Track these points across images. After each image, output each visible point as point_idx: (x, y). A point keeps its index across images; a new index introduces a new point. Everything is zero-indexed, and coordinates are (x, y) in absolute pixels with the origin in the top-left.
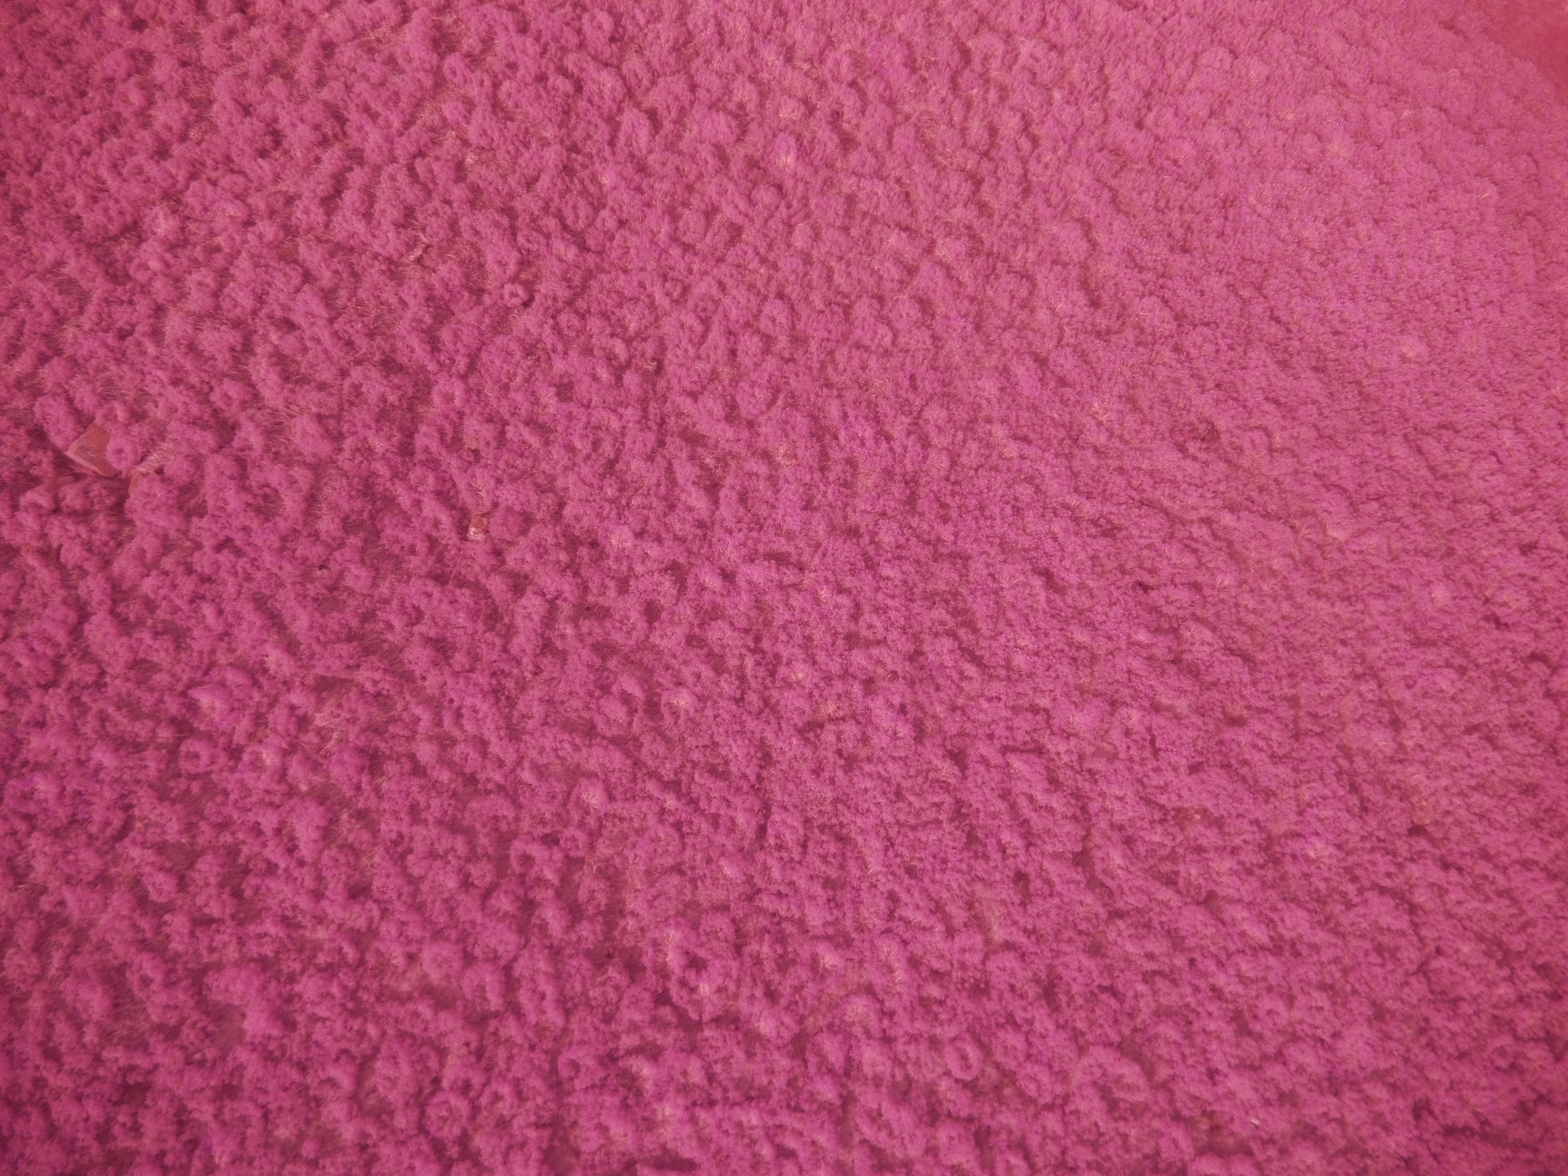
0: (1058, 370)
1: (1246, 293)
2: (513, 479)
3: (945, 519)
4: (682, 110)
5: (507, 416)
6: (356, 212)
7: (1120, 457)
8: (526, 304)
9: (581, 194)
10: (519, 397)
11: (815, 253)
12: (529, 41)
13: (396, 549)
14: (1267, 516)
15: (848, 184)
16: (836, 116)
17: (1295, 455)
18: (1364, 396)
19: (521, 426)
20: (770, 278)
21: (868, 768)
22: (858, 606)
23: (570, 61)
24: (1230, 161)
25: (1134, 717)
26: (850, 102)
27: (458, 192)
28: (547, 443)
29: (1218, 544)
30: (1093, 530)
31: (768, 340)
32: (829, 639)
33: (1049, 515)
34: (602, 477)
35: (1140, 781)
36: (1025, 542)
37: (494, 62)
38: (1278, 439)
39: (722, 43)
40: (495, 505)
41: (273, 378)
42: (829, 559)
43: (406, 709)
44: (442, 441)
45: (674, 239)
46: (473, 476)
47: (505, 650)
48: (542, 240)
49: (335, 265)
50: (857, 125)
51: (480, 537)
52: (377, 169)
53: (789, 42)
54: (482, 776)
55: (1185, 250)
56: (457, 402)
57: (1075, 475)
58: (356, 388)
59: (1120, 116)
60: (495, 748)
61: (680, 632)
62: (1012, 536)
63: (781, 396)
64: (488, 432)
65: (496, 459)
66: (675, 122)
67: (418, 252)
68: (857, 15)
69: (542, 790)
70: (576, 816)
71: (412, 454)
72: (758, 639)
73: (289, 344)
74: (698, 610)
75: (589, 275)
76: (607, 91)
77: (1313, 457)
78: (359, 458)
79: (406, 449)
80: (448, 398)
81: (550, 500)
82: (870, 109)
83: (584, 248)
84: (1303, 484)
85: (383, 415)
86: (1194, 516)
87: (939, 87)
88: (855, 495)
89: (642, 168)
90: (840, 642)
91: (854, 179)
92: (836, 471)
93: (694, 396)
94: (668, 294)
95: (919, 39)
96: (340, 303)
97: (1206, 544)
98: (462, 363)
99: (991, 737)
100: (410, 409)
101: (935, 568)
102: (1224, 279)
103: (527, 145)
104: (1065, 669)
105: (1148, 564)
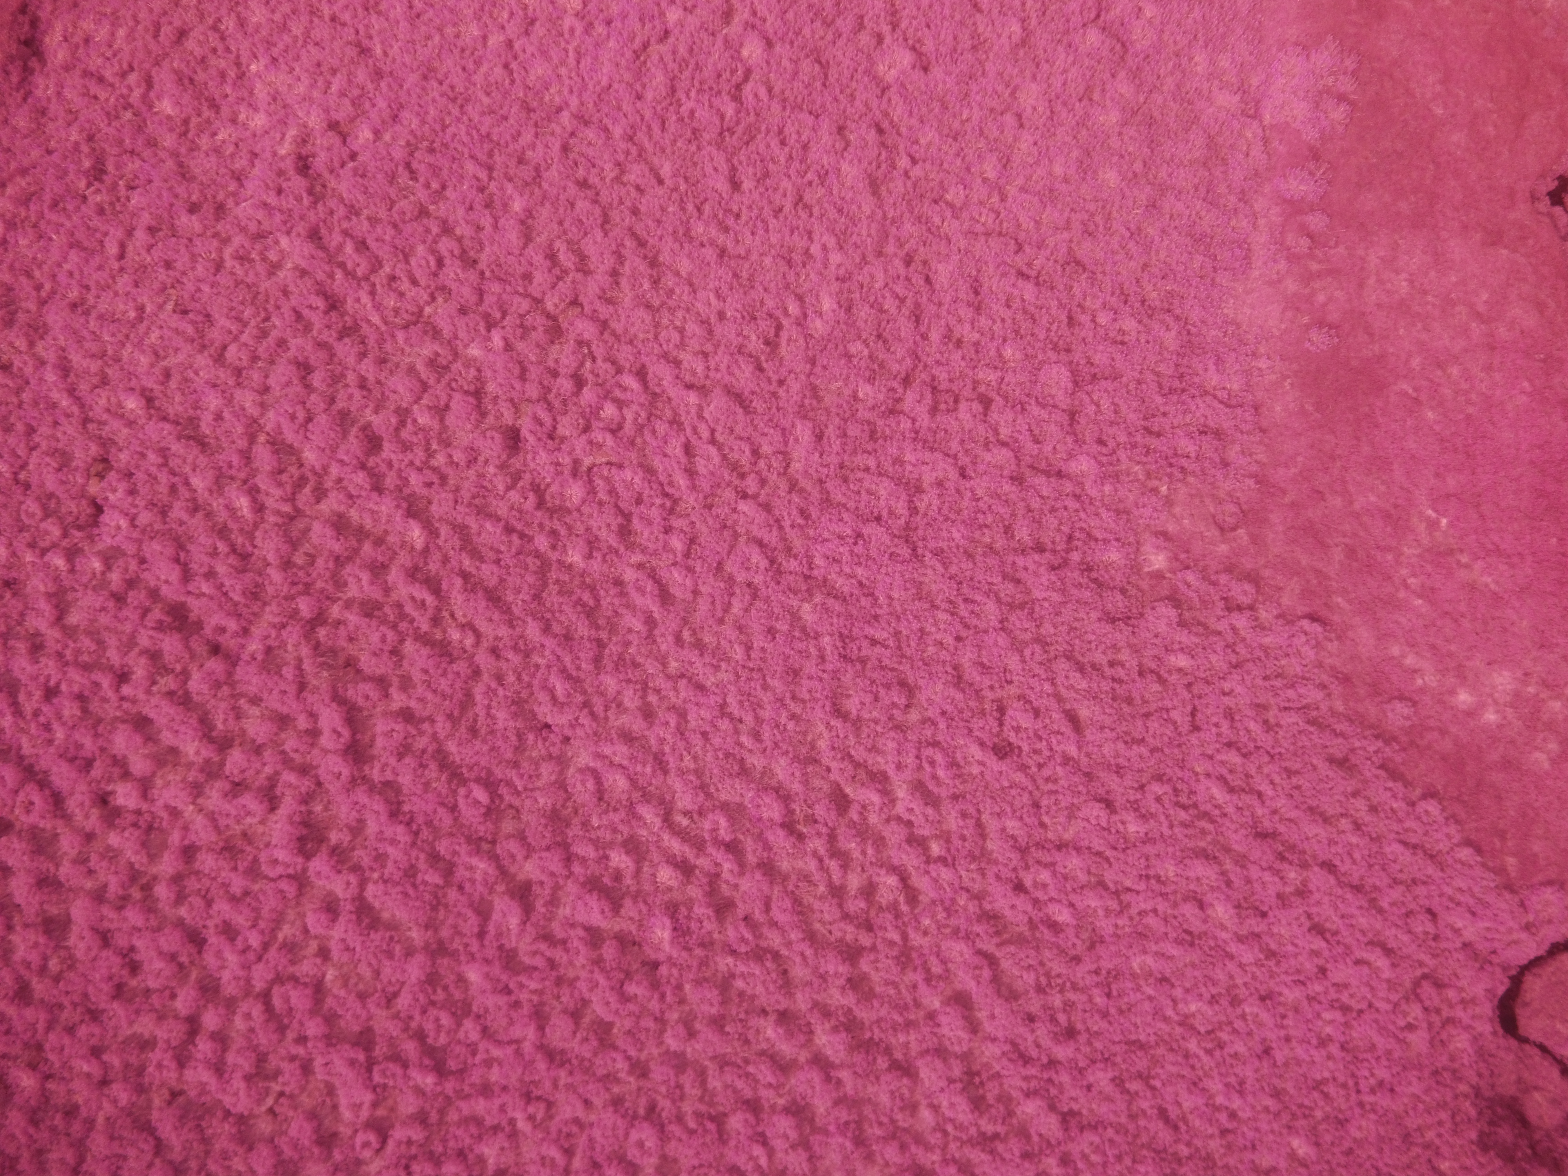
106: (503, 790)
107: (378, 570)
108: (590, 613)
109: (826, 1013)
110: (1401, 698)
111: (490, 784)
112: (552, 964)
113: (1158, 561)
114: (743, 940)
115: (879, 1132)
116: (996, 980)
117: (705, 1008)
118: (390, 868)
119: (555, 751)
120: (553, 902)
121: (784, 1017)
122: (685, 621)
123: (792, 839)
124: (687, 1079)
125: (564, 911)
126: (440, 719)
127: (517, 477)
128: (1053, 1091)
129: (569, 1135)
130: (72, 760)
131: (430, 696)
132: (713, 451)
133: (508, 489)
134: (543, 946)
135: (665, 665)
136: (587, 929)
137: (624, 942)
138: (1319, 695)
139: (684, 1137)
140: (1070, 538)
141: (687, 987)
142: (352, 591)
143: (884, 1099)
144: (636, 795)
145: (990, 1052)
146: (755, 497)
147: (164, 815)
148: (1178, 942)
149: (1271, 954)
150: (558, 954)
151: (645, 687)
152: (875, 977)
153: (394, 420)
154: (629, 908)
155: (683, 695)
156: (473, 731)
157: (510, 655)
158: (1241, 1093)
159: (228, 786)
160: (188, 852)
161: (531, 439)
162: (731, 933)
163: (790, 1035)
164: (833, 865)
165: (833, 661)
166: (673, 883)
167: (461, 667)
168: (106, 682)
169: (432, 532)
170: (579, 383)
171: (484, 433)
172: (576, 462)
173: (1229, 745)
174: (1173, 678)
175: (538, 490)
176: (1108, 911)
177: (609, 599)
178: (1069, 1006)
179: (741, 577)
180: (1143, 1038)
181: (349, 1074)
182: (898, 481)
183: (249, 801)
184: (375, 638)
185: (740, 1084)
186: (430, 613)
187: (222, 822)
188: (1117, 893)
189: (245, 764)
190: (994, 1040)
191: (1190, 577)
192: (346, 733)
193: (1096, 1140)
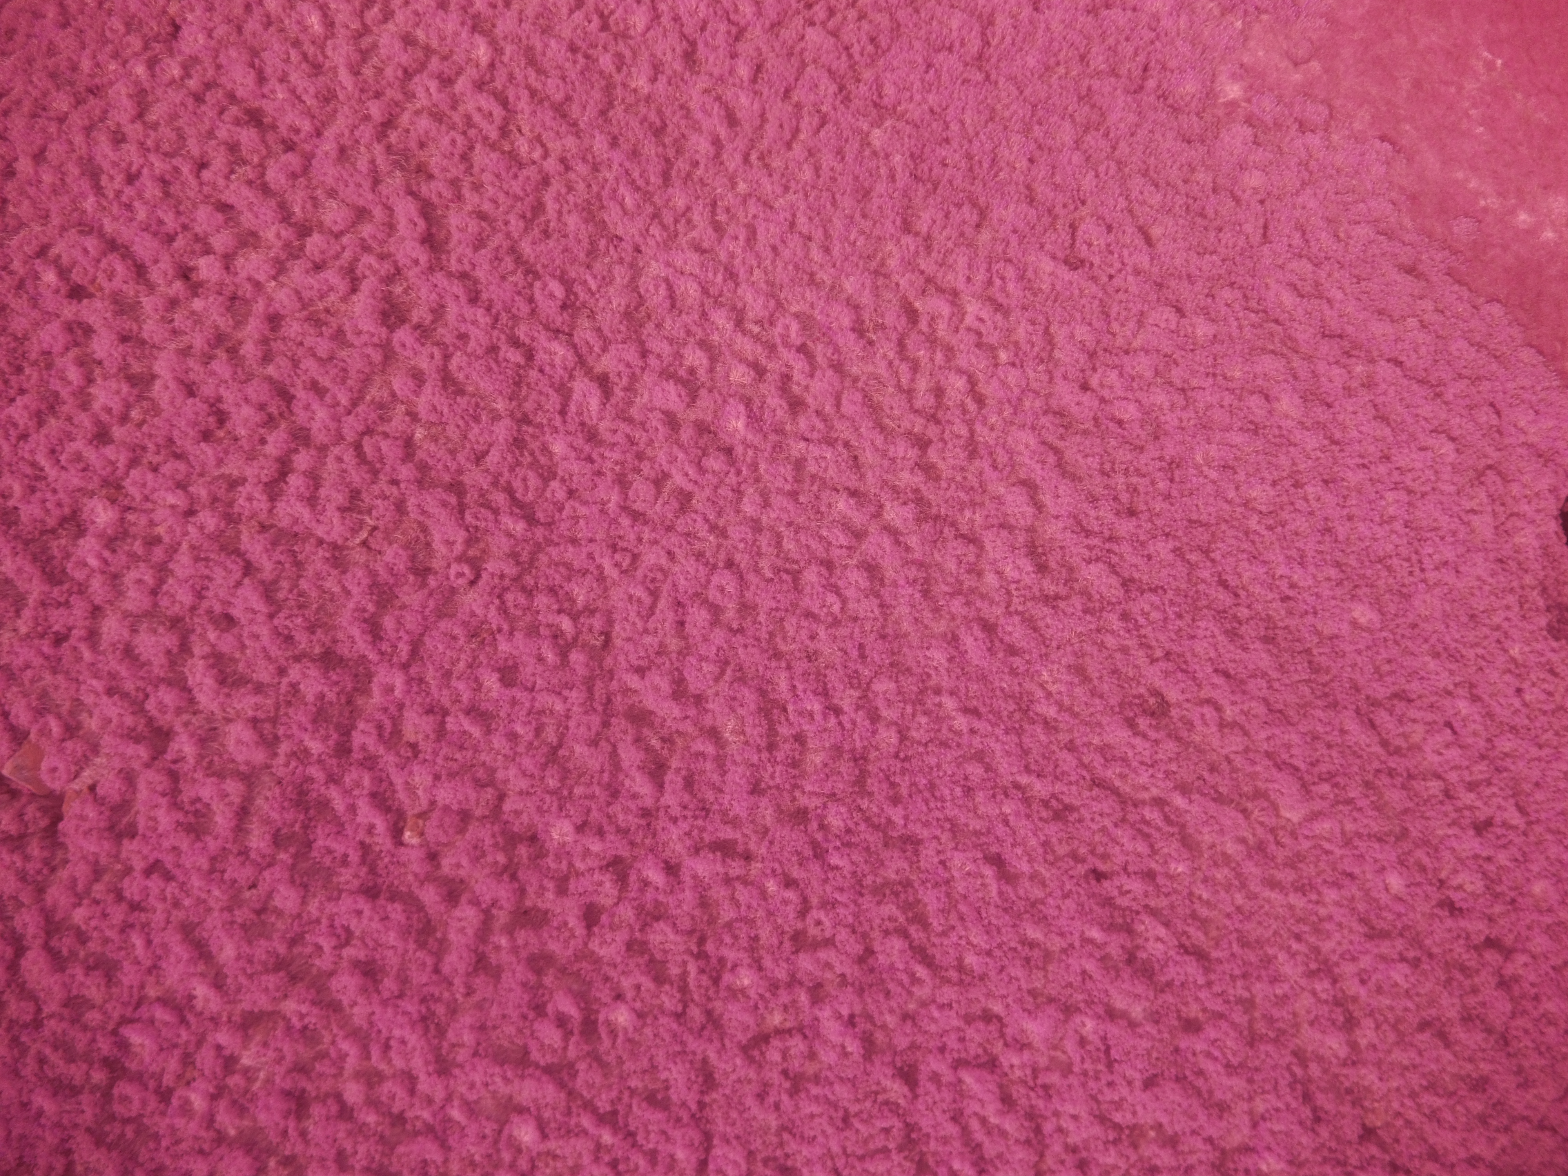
0: (1007, 639)
1: (1193, 557)
2: (452, 775)
3: (895, 800)
4: (633, 378)
5: (447, 704)
6: (300, 497)
7: (1070, 731)
8: (472, 583)
9: (531, 466)
10: (461, 686)
11: (764, 518)
12: (480, 312)
13: (327, 861)
14: (1219, 799)
15: (798, 448)
16: (786, 378)
17: (1246, 734)
18: (1314, 668)
19: (461, 716)
20: (719, 546)
21: (815, 1091)
22: (805, 900)
23: (522, 332)
24: (1176, 423)
25: (1089, 1026)
26: (799, 365)
27: (405, 472)
28: (488, 732)
29: (1171, 830)
30: (1044, 814)
31: (715, 610)
32: (775, 941)
33: (1001, 797)
34: (544, 767)
35: (1094, 1098)
36: (976, 824)
37: (445, 334)
38: (1229, 713)
39: (673, 306)
40: (433, 803)
41: (209, 681)
42: (776, 848)
43: (333, 1043)
44: (380, 735)
45: (624, 508)
46: (411, 773)
47: (436, 971)
48: (491, 517)
49: (277, 556)
50: (807, 387)
51: (415, 841)
52: (323, 449)
53: (740, 305)
54: (409, 1114)
55: (1132, 513)
56: (398, 693)
57: (1026, 752)
58: (294, 687)
59: (1065, 378)
60: (424, 1085)
61: (621, 936)
62: (963, 820)
63: (729, 672)
64: (427, 724)
65: (435, 753)
66: (626, 389)
67: (364, 535)
68: (806, 278)
69: (472, 1130)
70: (506, 1156)
71: (350, 751)
72: (702, 941)
73: (227, 644)
74: (640, 909)
75: (538, 548)
76: (558, 361)
77: (1263, 735)
78: (293, 764)
79: (343, 750)
80: (389, 690)
81: (489, 794)
82: (818, 373)
83: (531, 520)
84: (1253, 763)
85: (320, 716)
86: (1146, 796)
87: (887, 349)
88: (803, 775)
89: (592, 436)
90: (787, 944)
91: (802, 445)
92: (785, 750)
93: (641, 671)
94: (617, 565)
95: (866, 299)
96: (281, 595)
97: (1158, 829)
98: (404, 649)
99: (942, 1049)
100: (349, 702)
101: (885, 854)
102: (1171, 545)
103: (477, 419)
104: (1017, 972)
105: (1100, 850)
106: (578, 288)
107: (447, 82)
108: (659, 132)
112: (632, 441)
115: (946, 589)
117: (779, 483)
118: (472, 345)
123: (862, 342)
124: (764, 541)
126: (513, 219)
128: (1115, 559)
129: (653, 580)
130: (155, 234)
139: (762, 585)
142: (422, 101)
144: (709, 302)
147: (248, 287)
156: (546, 234)
159: (309, 265)
160: (274, 320)
165: (903, 178)
166: (747, 380)
169: (498, 51)
181: (442, 514)
183: (331, 276)
184: (445, 141)
185: (814, 544)
187: (306, 294)
189: (325, 246)
192: (421, 224)
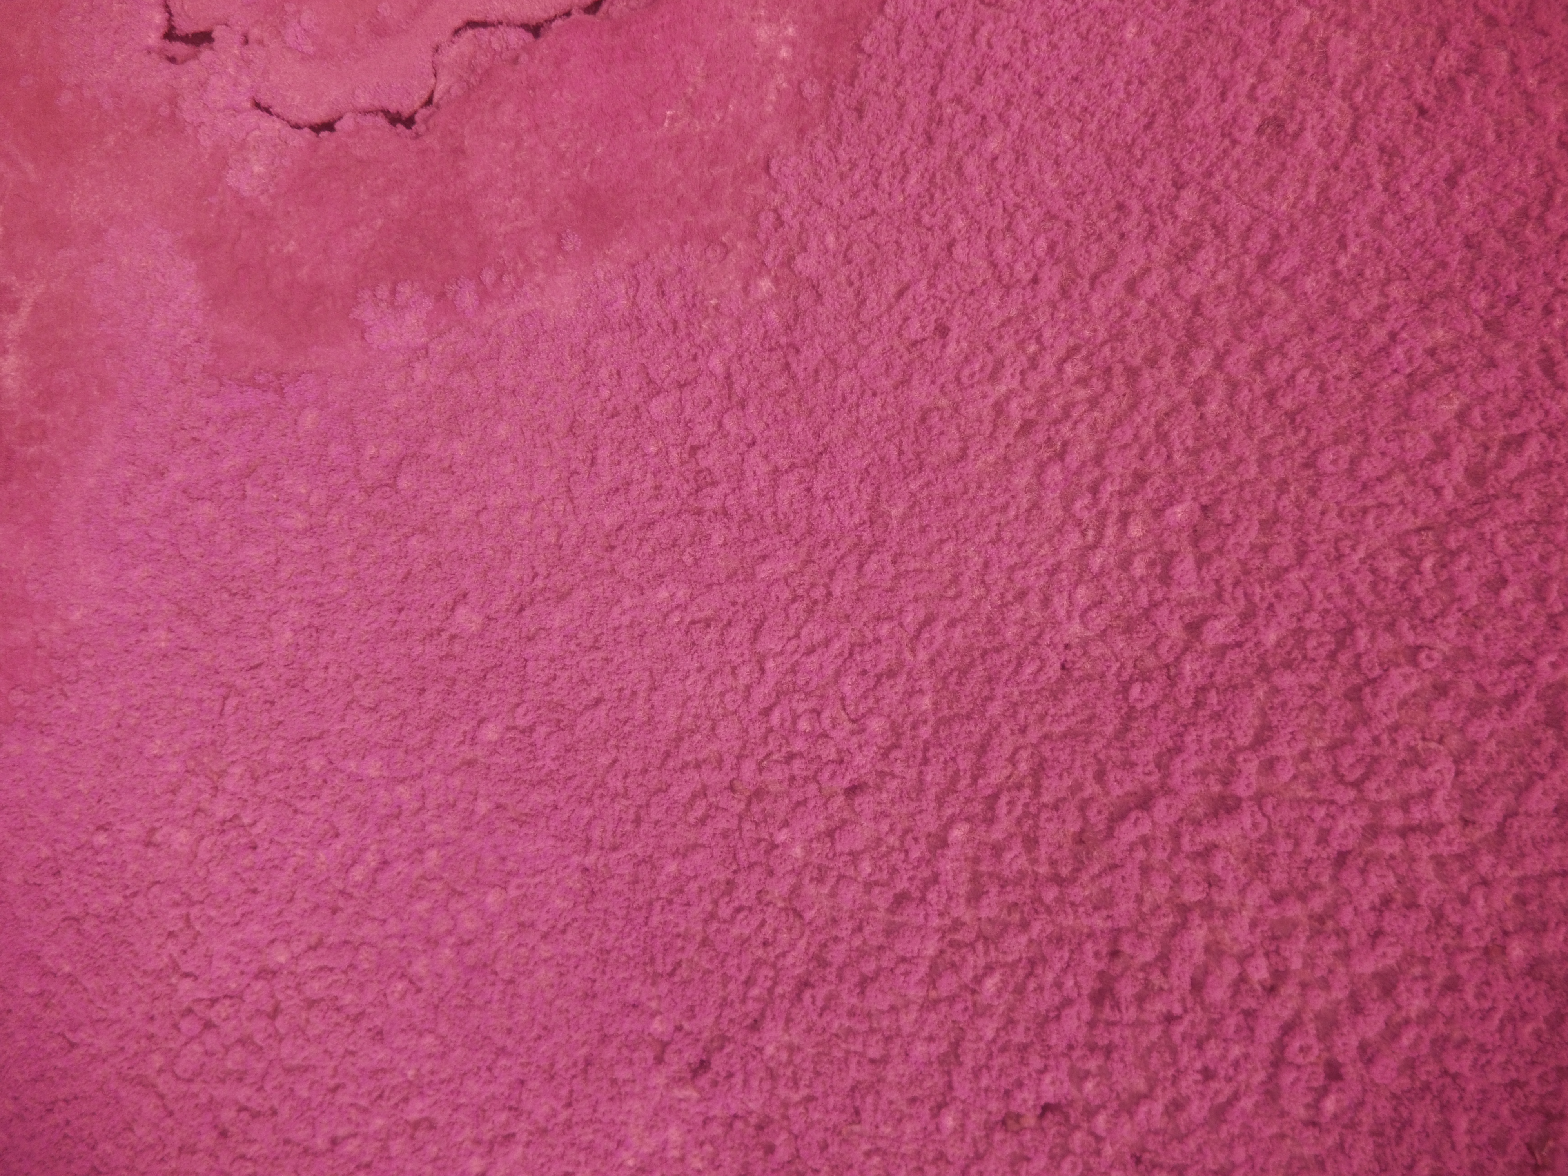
109: (1183, 373)
110: (800, 92)
111: (1125, 688)
113: (765, 285)
114: (1157, 453)
116: (1106, 270)
119: (1079, 652)
120: (1192, 603)
121: (1199, 402)
122: (941, 597)
125: (1194, 592)
127: (881, 774)
131: (1078, 764)
132: (804, 632)
133: (893, 776)
134: (1227, 596)
135: (980, 598)
136: (1199, 569)
137: (1196, 539)
138: (819, 143)
140: (771, 350)
141: (1209, 478)
143: (1224, 310)
145: (1158, 254)
146: (826, 586)
148: (1026, 163)
149: (1009, 103)
150: (1228, 582)
151: (1003, 605)
152: (1141, 352)
153: (877, 890)
154: (1171, 544)
155: (996, 575)
157: (1021, 716)
158: (1111, 84)
161: (848, 777)
162: (1156, 464)
163: (1209, 391)
164: (1075, 414)
167: (1045, 750)
168: (1178, 1030)
170: (790, 757)
171: (859, 814)
172: (853, 733)
173: (876, 186)
174: (844, 239)
175: (885, 754)
176: (1026, 216)
177: (947, 663)
178: (1101, 217)
179: (891, 570)
180: (1102, 160)
182: (775, 487)
186: (1014, 793)
188: (1011, 216)
190: (1149, 255)
191: (769, 259)
193: (1185, 162)
